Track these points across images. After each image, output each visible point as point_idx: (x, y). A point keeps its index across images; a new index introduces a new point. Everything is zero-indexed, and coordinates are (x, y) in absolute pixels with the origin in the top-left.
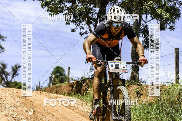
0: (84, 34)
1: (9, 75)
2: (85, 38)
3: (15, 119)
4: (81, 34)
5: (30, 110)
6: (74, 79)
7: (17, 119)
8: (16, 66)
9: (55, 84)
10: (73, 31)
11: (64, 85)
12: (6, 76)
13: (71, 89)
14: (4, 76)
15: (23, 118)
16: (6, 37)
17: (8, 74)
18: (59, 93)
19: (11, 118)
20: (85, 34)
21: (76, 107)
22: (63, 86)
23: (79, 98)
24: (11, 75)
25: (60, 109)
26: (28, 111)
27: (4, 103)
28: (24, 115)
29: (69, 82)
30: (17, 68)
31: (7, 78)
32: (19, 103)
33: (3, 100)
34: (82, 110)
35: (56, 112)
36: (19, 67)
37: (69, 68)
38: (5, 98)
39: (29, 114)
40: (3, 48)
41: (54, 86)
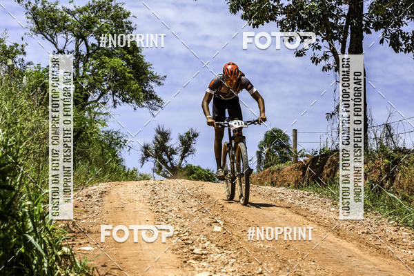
0: (320, 60)
1: (175, 154)
2: (324, 67)
3: (186, 242)
4: (315, 60)
5: (217, 222)
6: (305, 153)
7: (189, 242)
8: (188, 134)
9: (268, 166)
10: (300, 54)
11: (286, 167)
12: (169, 157)
13: (301, 173)
14: (165, 157)
15: (202, 238)
16: (165, 77)
17: (173, 152)
18: (278, 183)
19: (179, 240)
20: (323, 60)
21: (311, 210)
22: (286, 170)
23: (317, 191)
24: (180, 153)
25: (280, 217)
26: (214, 225)
27: (163, 210)
28: (205, 234)
29: (296, 161)
30: (190, 139)
31: (172, 159)
32: (194, 209)
33: (163, 204)
34: (323, 215)
35: (269, 223)
36: (195, 135)
37: (295, 131)
38: (167, 201)
39: (215, 230)
40: (159, 100)
41: (266, 170)
